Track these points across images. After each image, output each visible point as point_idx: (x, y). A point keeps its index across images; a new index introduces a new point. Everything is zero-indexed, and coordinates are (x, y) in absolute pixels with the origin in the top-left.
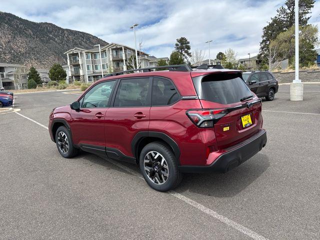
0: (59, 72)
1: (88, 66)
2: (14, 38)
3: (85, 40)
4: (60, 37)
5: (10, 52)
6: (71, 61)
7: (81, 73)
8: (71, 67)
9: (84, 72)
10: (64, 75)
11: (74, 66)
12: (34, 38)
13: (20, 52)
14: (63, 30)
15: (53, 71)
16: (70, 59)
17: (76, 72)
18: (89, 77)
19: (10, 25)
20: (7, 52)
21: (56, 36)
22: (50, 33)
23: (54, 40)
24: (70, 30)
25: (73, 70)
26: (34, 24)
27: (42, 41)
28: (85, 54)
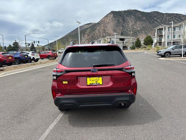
0: (149, 40)
1: (168, 36)
2: (136, 22)
3: (177, 19)
4: (161, 19)
5: (133, 30)
6: (157, 33)
7: (163, 41)
8: (157, 37)
9: (165, 40)
10: (152, 42)
11: (159, 36)
12: (145, 21)
13: (137, 30)
14: (163, 14)
15: (146, 40)
16: (157, 32)
17: (160, 40)
18: (168, 43)
19: (135, 16)
20: (131, 30)
21: (158, 19)
22: (155, 17)
23: (157, 21)
24: (168, 14)
25: (158, 39)
26: (147, 13)
27: (150, 22)
28: (167, 28)
